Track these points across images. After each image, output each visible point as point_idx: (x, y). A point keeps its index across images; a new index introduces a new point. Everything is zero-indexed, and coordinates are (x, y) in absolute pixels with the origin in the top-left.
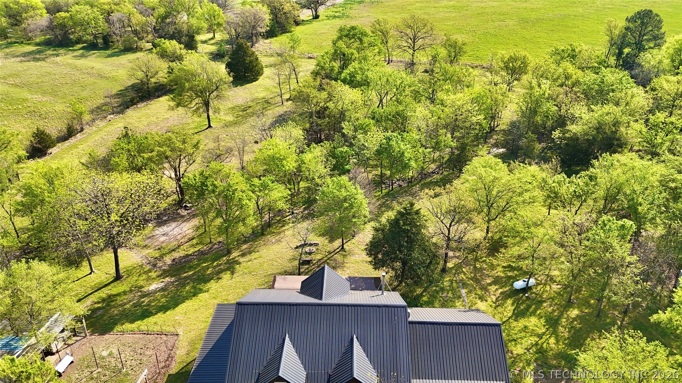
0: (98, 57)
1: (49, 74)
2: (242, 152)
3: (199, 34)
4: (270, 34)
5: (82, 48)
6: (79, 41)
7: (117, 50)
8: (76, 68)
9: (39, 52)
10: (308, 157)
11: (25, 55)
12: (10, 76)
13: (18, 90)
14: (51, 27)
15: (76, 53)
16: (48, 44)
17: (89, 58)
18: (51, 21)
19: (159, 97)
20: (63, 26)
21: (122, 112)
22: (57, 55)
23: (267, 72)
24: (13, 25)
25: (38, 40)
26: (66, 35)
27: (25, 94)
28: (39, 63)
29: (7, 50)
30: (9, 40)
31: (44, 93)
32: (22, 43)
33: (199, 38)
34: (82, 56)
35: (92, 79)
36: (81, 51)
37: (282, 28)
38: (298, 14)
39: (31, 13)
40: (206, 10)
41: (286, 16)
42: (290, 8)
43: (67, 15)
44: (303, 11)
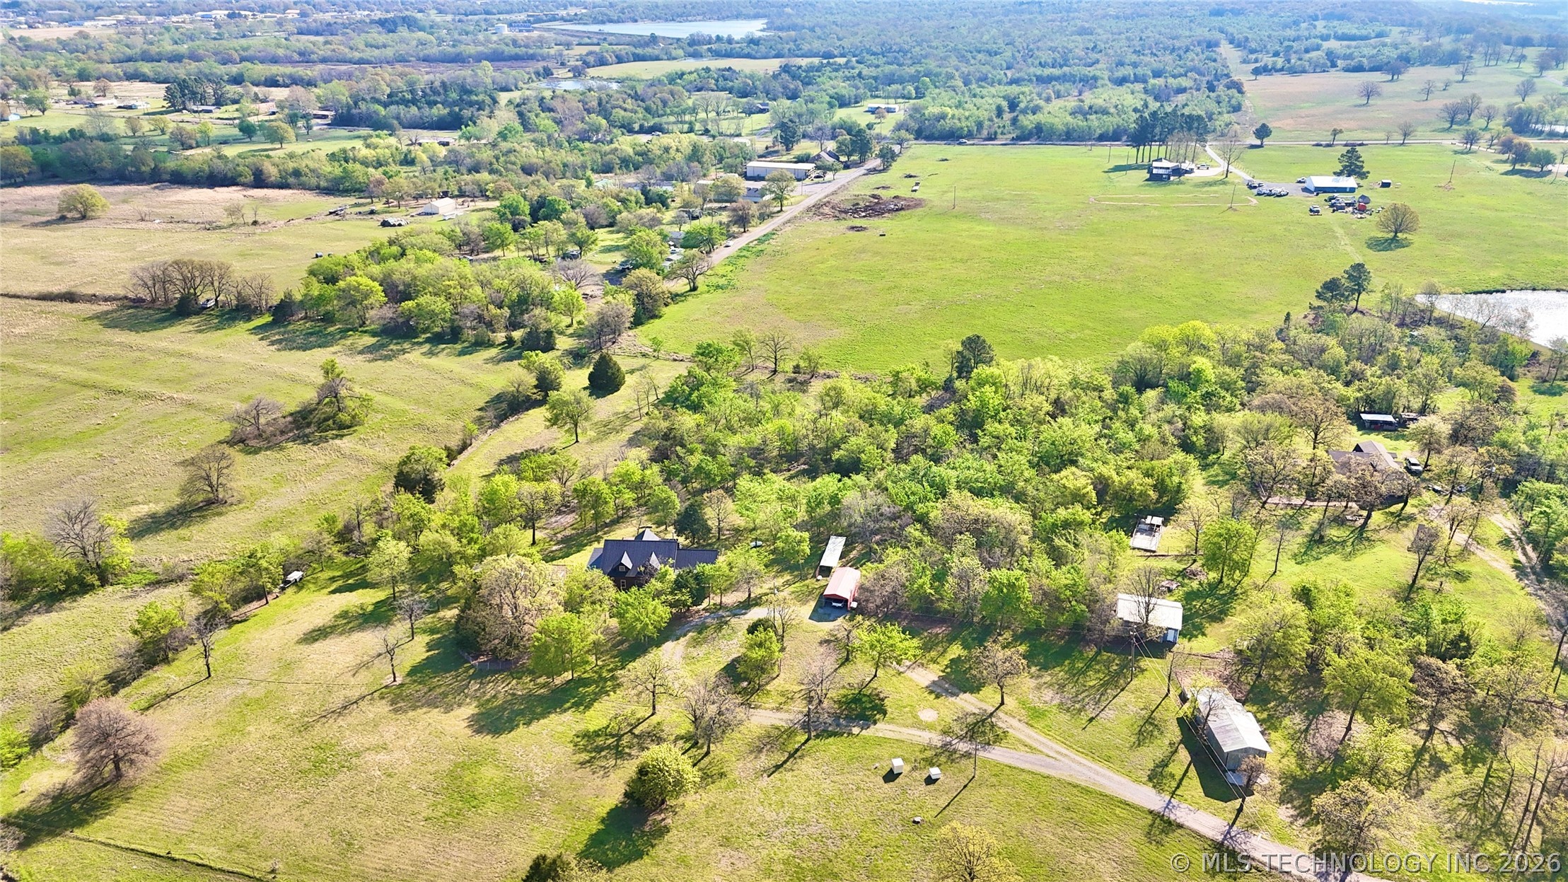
1: (411, 378)
2: (605, 467)
4: (637, 322)
5: (428, 340)
6: (419, 330)
7: (466, 344)
8: (432, 370)
10: (648, 472)
11: (369, 349)
15: (424, 349)
19: (528, 409)
20: (407, 316)
21: (497, 426)
23: (630, 380)
30: (340, 326)
32: (358, 331)
34: (432, 352)
35: (457, 387)
36: (428, 345)
37: (649, 314)
38: (668, 295)
39: (371, 300)
40: (563, 296)
41: (655, 299)
42: (660, 290)
43: (414, 304)
44: (678, 280)
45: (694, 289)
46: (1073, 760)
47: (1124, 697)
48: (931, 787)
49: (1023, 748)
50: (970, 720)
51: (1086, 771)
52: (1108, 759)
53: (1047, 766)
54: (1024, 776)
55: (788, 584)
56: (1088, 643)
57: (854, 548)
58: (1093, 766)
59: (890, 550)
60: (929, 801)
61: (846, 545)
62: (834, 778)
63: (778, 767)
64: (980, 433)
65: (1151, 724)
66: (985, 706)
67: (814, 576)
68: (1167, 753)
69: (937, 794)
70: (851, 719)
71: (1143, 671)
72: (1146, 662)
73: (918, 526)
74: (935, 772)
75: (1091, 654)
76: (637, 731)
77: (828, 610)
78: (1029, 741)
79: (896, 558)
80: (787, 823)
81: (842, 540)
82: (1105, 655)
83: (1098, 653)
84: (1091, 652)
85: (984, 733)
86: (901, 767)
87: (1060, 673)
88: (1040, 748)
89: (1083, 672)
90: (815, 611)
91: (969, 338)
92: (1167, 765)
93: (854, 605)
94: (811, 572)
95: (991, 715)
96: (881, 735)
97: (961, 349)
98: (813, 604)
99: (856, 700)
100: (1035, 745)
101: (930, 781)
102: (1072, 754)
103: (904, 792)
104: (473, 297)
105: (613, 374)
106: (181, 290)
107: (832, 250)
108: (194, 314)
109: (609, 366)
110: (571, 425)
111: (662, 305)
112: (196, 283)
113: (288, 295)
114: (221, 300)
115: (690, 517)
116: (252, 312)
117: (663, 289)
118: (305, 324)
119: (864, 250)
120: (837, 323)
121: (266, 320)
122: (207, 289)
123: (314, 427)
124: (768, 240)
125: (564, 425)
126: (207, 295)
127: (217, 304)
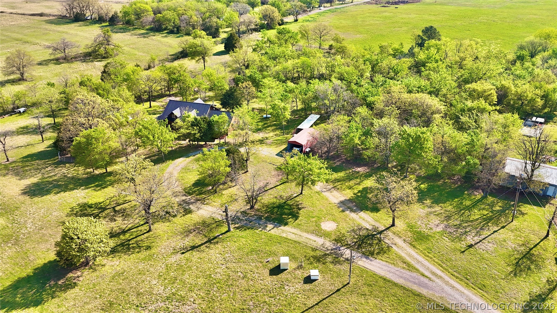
0: (173, 37)
1: (148, 44)
3: (221, 28)
6: (165, 29)
7: (182, 35)
9: (147, 33)
11: (140, 34)
12: (132, 44)
13: (134, 50)
14: (153, 21)
15: (163, 35)
16: (152, 30)
17: (168, 38)
18: (154, 19)
20: (158, 21)
22: (154, 36)
24: (137, 19)
25: (147, 28)
26: (160, 26)
27: (136, 52)
28: (145, 39)
29: (133, 32)
30: (134, 27)
31: (144, 52)
32: (140, 28)
33: (221, 30)
34: (166, 36)
35: (166, 48)
36: (166, 34)
37: (269, 27)
38: (280, 19)
39: (146, 14)
40: (229, 15)
41: (272, 20)
42: (275, 15)
43: (161, 15)
44: (289, 17)
45: (296, 20)
46: (447, 283)
47: (503, 234)
48: (307, 286)
49: (401, 264)
50: (362, 233)
51: (457, 296)
52: (483, 287)
53: (420, 284)
54: (396, 290)
56: (477, 188)
58: (466, 292)
60: (301, 298)
62: (229, 265)
63: (193, 248)
64: (423, 69)
65: (529, 259)
66: (377, 225)
68: (545, 290)
69: (310, 294)
70: (269, 219)
71: (523, 214)
72: (527, 208)
73: (365, 108)
74: (314, 273)
75: (479, 197)
76: (117, 208)
78: (408, 259)
80: (168, 298)
81: (317, 117)
82: (490, 199)
83: (484, 197)
84: (478, 195)
85: (371, 245)
86: (286, 264)
87: (449, 207)
88: (418, 266)
89: (469, 208)
90: (282, 151)
91: (426, 28)
92: (544, 300)
93: (308, 150)
95: (381, 232)
96: (284, 235)
97: (421, 34)
98: (283, 148)
99: (280, 206)
100: (413, 262)
101: (308, 280)
102: (447, 278)
103: (282, 287)
104: (188, 14)
105: (235, 43)
106: (79, 12)
107: (370, 11)
108: (81, 21)
109: (233, 39)
110: (202, 61)
111: (277, 23)
112: (84, 9)
113: (116, 13)
114: (93, 16)
115: (229, 96)
116: (104, 21)
117: (277, 15)
118: (121, 26)
119: (385, 12)
120: (361, 33)
121: (107, 24)
122: (88, 11)
123: (91, 57)
124: (340, 8)
125: (198, 60)
126: (88, 14)
127: (91, 18)
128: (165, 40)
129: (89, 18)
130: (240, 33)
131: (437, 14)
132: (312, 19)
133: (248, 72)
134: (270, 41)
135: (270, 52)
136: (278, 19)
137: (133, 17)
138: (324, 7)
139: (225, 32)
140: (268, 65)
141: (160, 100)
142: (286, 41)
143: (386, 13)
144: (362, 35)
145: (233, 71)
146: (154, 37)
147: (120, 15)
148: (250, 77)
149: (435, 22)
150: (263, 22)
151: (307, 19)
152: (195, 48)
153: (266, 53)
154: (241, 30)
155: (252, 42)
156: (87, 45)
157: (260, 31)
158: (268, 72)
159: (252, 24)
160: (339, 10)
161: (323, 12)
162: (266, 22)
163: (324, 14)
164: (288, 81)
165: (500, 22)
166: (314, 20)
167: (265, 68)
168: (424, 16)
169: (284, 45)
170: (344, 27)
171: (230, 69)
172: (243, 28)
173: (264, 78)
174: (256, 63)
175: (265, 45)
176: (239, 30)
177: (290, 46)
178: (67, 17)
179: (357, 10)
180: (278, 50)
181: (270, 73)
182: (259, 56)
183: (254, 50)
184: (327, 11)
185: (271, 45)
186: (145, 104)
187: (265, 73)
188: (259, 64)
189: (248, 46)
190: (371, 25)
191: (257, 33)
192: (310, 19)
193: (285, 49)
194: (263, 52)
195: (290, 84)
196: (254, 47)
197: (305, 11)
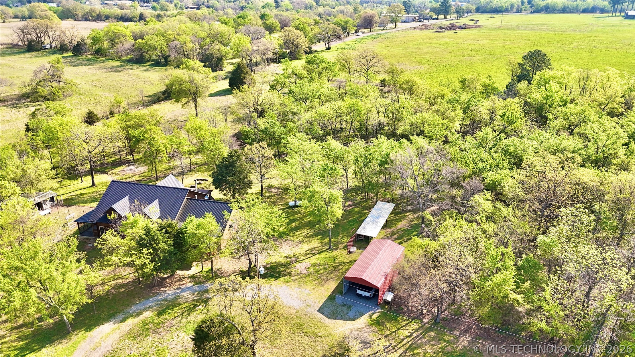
0: (157, 71)
1: (121, 80)
3: (226, 58)
5: (150, 65)
6: (149, 61)
7: (171, 67)
8: (139, 77)
9: (121, 66)
11: (112, 68)
12: (97, 80)
13: (96, 89)
14: (133, 49)
15: (145, 68)
16: (131, 61)
17: (150, 72)
18: (133, 46)
20: (139, 49)
22: (132, 69)
24: (110, 47)
25: (125, 59)
26: (142, 57)
28: (117, 73)
29: (102, 64)
30: (107, 58)
32: (114, 59)
33: (225, 62)
34: (147, 70)
36: (148, 67)
37: (293, 56)
38: (307, 46)
39: (122, 39)
40: (237, 41)
41: (297, 47)
42: (301, 41)
43: (143, 41)
44: (318, 44)
45: (328, 49)
55: (312, 253)
57: (404, 218)
59: (449, 222)
61: (394, 212)
67: (346, 247)
73: (489, 195)
77: (350, 300)
79: (458, 234)
81: (390, 207)
90: (331, 298)
93: (389, 297)
94: (345, 240)
97: (521, 62)
98: (332, 285)
104: (181, 39)
105: (244, 78)
106: (34, 38)
107: (422, 37)
108: (36, 51)
109: (242, 72)
110: (192, 104)
111: (303, 52)
112: (42, 35)
113: (83, 40)
114: (54, 45)
115: (227, 168)
116: (67, 51)
117: (303, 41)
118: (89, 57)
119: (443, 37)
120: (419, 63)
121: (71, 54)
122: (47, 37)
123: (29, 100)
124: (383, 34)
125: (186, 103)
126: (47, 41)
127: (51, 47)
128: (146, 74)
129: (48, 46)
130: (252, 65)
131: (512, 39)
132: (349, 47)
133: (262, 123)
134: (296, 75)
135: (296, 90)
136: (304, 47)
137: (106, 44)
138: (363, 33)
139: (231, 64)
140: (295, 111)
141: (113, 171)
142: (320, 74)
143: (445, 39)
144: (423, 66)
145: (238, 120)
146: (132, 71)
147: (88, 41)
148: (265, 131)
149: (517, 49)
150: (284, 50)
151: (343, 46)
152: (180, 85)
153: (290, 92)
154: (254, 60)
155: (269, 77)
156: (24, 82)
157: (280, 62)
158: (294, 123)
159: (269, 52)
160: (382, 37)
161: (362, 39)
162: (288, 51)
163: (364, 40)
164: (328, 137)
165: (604, 49)
166: (353, 48)
167: (290, 115)
168: (496, 42)
169: (316, 80)
170: (395, 55)
171: (234, 117)
172: (257, 58)
173: (288, 132)
174: (275, 108)
175: (288, 80)
176: (251, 60)
177: (326, 81)
178: (19, 45)
179: (405, 36)
180: (308, 88)
181: (298, 124)
182: (279, 96)
183: (273, 87)
184: (367, 38)
185: (298, 80)
186: (84, 179)
187: (290, 124)
188: (281, 109)
189: (263, 83)
190: (431, 53)
191: (276, 65)
192: (346, 47)
193: (319, 86)
194: (286, 90)
195: (335, 145)
196: (271, 83)
197: (339, 37)
